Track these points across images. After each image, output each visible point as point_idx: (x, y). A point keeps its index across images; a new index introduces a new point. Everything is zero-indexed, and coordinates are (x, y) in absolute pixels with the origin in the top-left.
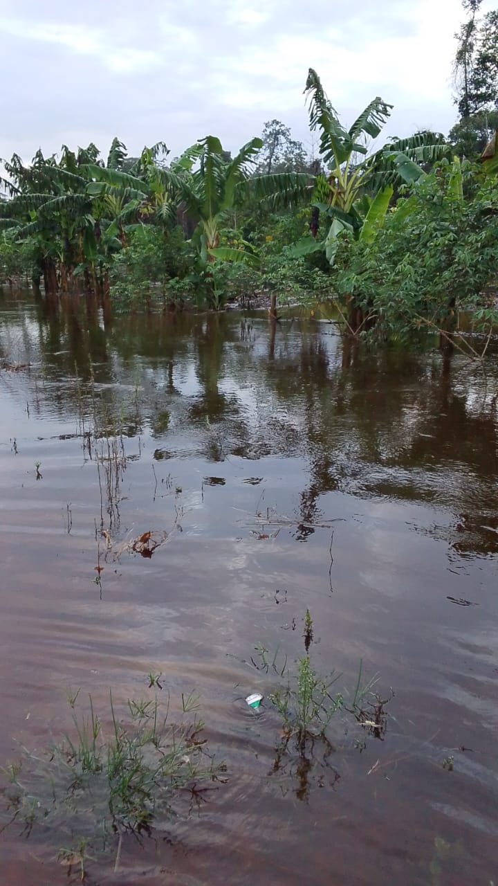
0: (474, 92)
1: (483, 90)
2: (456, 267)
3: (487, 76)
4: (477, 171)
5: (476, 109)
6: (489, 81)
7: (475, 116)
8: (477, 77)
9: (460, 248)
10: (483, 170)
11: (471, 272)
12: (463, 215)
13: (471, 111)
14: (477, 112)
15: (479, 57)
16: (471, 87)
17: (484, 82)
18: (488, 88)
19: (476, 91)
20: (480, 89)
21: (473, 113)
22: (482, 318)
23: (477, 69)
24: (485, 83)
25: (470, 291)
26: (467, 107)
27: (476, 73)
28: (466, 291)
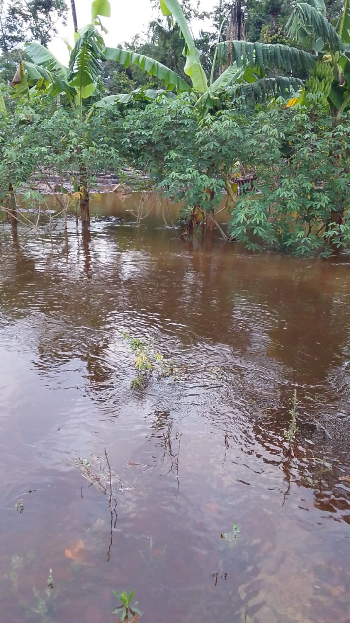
0: (9, 34)
1: (15, 33)
2: (6, 161)
3: (17, 23)
4: (11, 92)
5: (12, 47)
6: (19, 27)
7: (12, 52)
8: (10, 23)
9: (8, 147)
10: (15, 92)
11: (17, 165)
12: (8, 124)
13: (8, 48)
14: (13, 49)
15: (9, 9)
16: (6, 30)
17: (15, 27)
18: (18, 32)
19: (10, 33)
20: (13, 32)
21: (10, 49)
22: (30, 197)
23: (9, 17)
24: (16, 29)
25: (19, 179)
26: (5, 45)
27: (8, 20)
28: (16, 179)
